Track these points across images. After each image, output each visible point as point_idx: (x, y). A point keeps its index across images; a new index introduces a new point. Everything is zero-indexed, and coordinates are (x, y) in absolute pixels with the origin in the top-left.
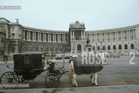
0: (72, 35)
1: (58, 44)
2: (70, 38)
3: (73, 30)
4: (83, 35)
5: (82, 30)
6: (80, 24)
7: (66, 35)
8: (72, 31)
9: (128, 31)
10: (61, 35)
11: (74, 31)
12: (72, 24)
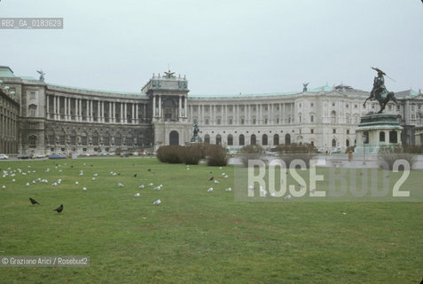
0: (157, 106)
1: (121, 127)
2: (152, 114)
3: (160, 94)
4: (183, 107)
5: (181, 95)
6: (177, 80)
7: (140, 105)
8: (157, 97)
9: (282, 104)
10: (130, 105)
11: (163, 97)
12: (156, 79)
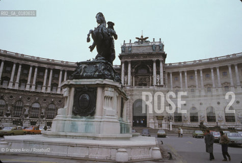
3: (129, 60)
5: (155, 59)
6: (150, 44)
11: (132, 63)
12: (127, 45)
